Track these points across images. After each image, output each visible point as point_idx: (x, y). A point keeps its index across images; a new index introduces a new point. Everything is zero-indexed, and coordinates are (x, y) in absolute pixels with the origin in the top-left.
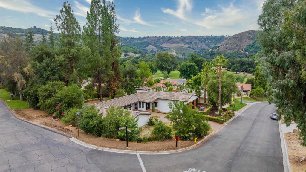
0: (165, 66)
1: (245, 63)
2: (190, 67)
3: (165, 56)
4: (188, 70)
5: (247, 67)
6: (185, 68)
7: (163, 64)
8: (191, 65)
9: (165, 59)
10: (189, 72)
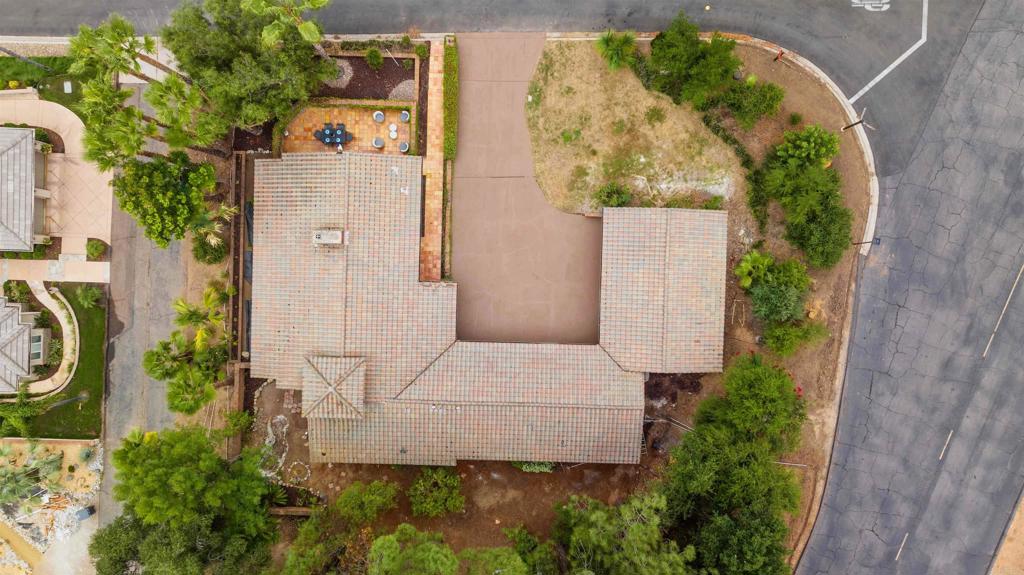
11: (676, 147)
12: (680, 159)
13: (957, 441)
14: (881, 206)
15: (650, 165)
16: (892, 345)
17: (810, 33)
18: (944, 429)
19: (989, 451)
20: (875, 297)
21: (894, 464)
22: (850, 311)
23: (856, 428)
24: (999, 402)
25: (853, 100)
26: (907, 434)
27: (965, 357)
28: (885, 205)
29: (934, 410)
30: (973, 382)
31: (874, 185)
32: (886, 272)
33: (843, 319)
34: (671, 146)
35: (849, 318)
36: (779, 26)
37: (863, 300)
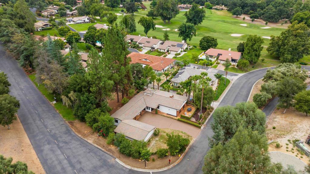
0: (165, 15)
1: (247, 5)
2: (189, 28)
3: (166, 4)
4: (187, 31)
5: (248, 10)
6: (184, 29)
7: (163, 12)
8: (190, 26)
9: (166, 7)
10: (188, 33)
11: (161, 146)
12: (158, 146)
13: (64, 158)
14: (124, 167)
15: (160, 141)
16: (93, 155)
17: (172, 172)
18: (68, 157)
19: (56, 163)
20: (106, 157)
21: (71, 147)
22: (107, 152)
23: (84, 144)
24: (63, 168)
25: (151, 173)
26: (74, 151)
27: (78, 166)
28: (123, 167)
29: (74, 157)
30: (72, 166)
31: (129, 167)
32: (109, 161)
33: (107, 150)
34: (161, 145)
35: (106, 151)
36: (177, 168)
37: (107, 155)
